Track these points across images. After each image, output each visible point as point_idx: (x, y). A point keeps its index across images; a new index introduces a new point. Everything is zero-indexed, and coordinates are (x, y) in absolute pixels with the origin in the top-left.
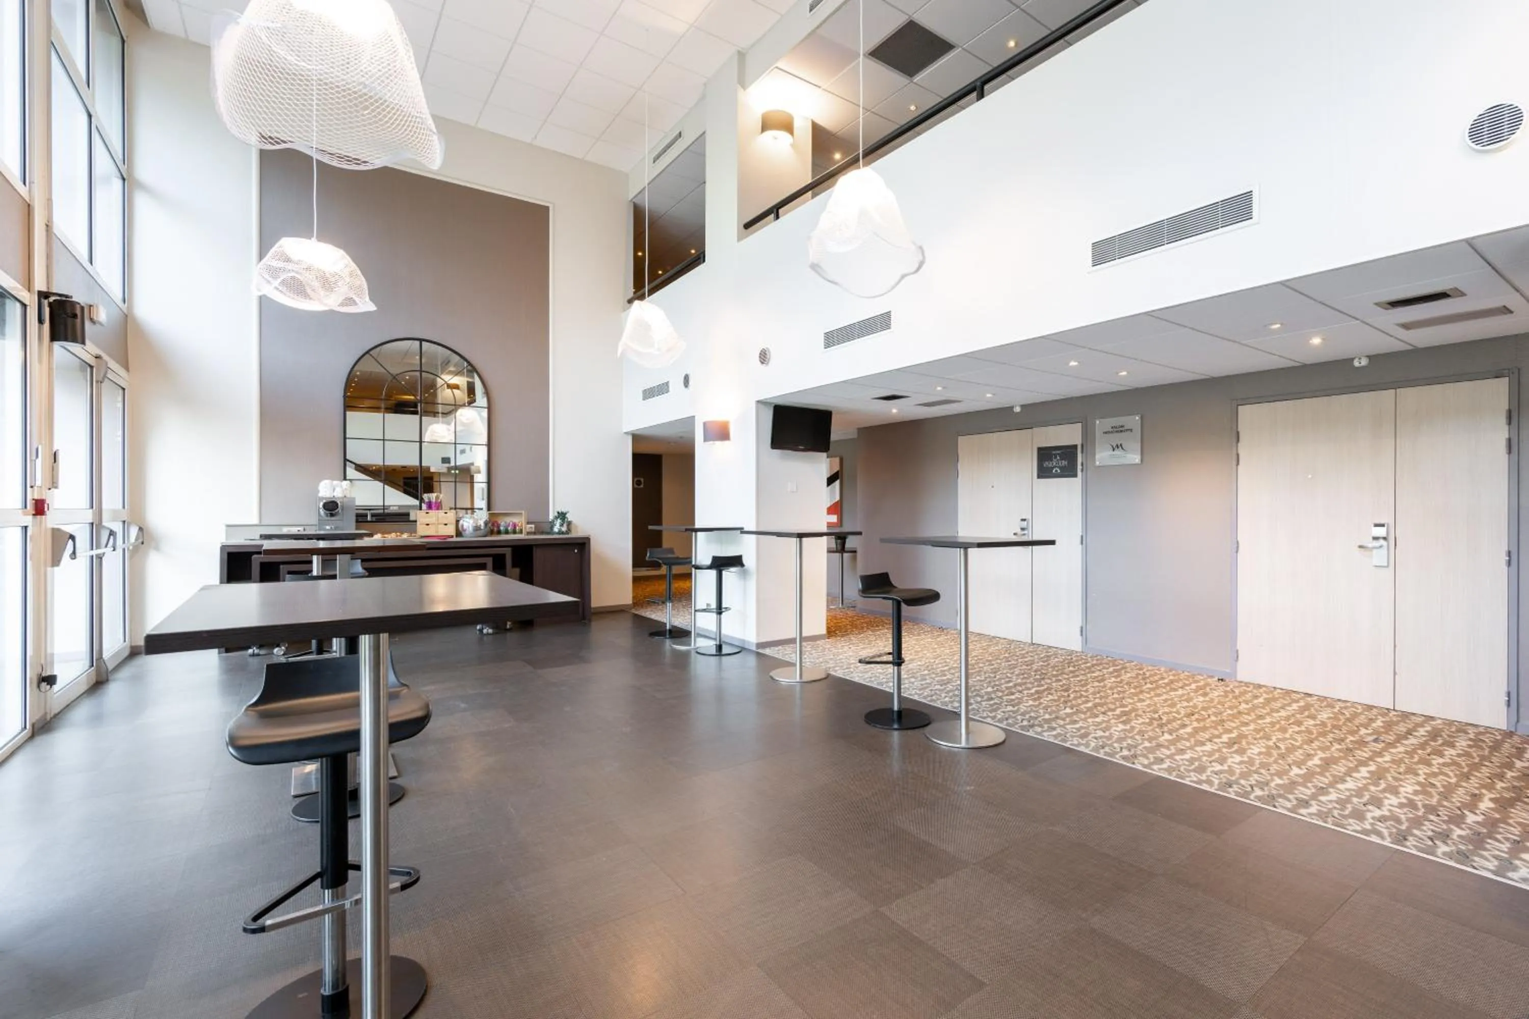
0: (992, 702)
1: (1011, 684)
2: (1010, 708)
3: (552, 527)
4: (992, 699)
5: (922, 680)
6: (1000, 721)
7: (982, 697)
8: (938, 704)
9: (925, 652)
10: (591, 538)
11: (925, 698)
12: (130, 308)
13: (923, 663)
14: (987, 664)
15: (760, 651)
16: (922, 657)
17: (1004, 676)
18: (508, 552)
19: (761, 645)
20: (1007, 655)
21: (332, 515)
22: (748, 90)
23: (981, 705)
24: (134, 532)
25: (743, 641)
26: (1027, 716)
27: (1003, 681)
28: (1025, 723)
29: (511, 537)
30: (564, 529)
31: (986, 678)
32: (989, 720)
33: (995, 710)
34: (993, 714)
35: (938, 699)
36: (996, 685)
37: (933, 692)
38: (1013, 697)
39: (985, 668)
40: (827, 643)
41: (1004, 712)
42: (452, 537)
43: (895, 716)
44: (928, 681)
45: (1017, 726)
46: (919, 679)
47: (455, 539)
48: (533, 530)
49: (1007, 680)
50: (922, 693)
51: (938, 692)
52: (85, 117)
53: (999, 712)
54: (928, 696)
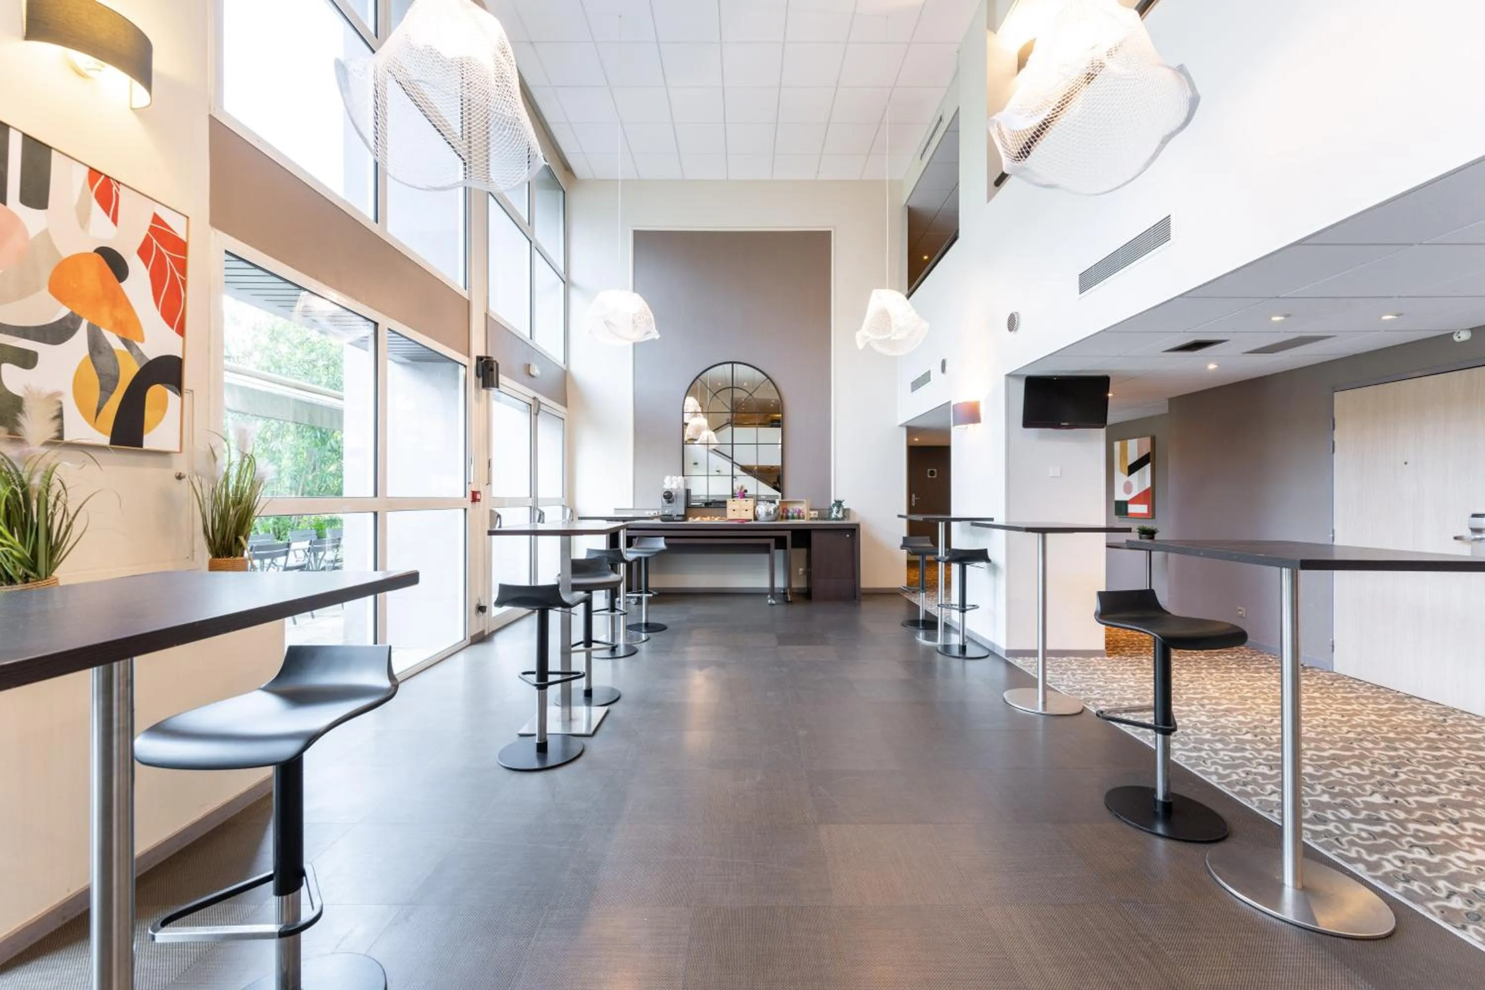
0: (1377, 829)
1: (1433, 799)
2: (1420, 854)
3: (830, 513)
4: (1379, 821)
5: (1236, 750)
6: (1388, 879)
7: (1355, 811)
8: (1253, 805)
9: (1259, 701)
10: (861, 524)
11: (1230, 784)
12: (568, 367)
13: (1249, 719)
14: (1383, 744)
15: (1010, 660)
16: (1251, 709)
17: (1419, 778)
18: (788, 534)
19: (1011, 653)
20: (1432, 735)
21: (669, 502)
22: (999, 32)
23: (1349, 828)
24: (568, 511)
25: (993, 645)
26: (1466, 888)
27: (1413, 789)
28: (1456, 903)
29: (791, 522)
30: (840, 515)
31: (1373, 774)
32: (1359, 869)
33: (1382, 849)
34: (1375, 858)
35: (1257, 794)
36: (1393, 793)
37: (1250, 778)
38: (1432, 829)
39: (1376, 753)
40: (1103, 663)
41: (1403, 860)
42: (750, 520)
43: (1159, 809)
44: (1247, 754)
45: (1431, 905)
46: (1232, 746)
47: (753, 522)
48: (817, 516)
49: (1424, 787)
50: (1228, 776)
51: (1259, 778)
52: (528, 243)
53: (1390, 856)
54: (1237, 782)
